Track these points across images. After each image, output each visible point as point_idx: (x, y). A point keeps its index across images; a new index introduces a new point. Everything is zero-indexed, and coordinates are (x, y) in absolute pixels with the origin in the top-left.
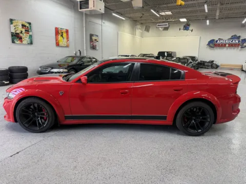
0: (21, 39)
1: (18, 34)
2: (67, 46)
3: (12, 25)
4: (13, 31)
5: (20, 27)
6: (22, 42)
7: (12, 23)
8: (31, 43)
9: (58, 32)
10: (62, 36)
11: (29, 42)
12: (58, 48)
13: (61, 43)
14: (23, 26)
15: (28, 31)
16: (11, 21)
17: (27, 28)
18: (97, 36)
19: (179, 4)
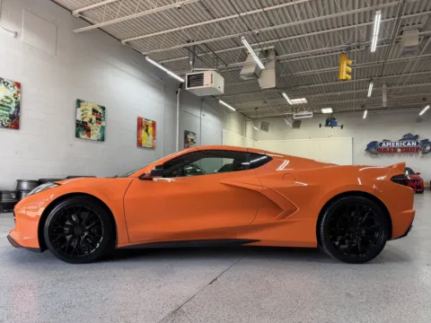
0: (88, 131)
1: (86, 123)
2: (153, 148)
3: (79, 110)
4: (79, 118)
5: (90, 113)
6: (89, 136)
7: (79, 106)
8: (103, 139)
9: (141, 124)
10: (147, 131)
11: (99, 138)
12: (139, 150)
13: (144, 142)
14: (94, 111)
15: (100, 120)
16: (79, 102)
17: (99, 114)
18: (194, 134)
19: (344, 78)
